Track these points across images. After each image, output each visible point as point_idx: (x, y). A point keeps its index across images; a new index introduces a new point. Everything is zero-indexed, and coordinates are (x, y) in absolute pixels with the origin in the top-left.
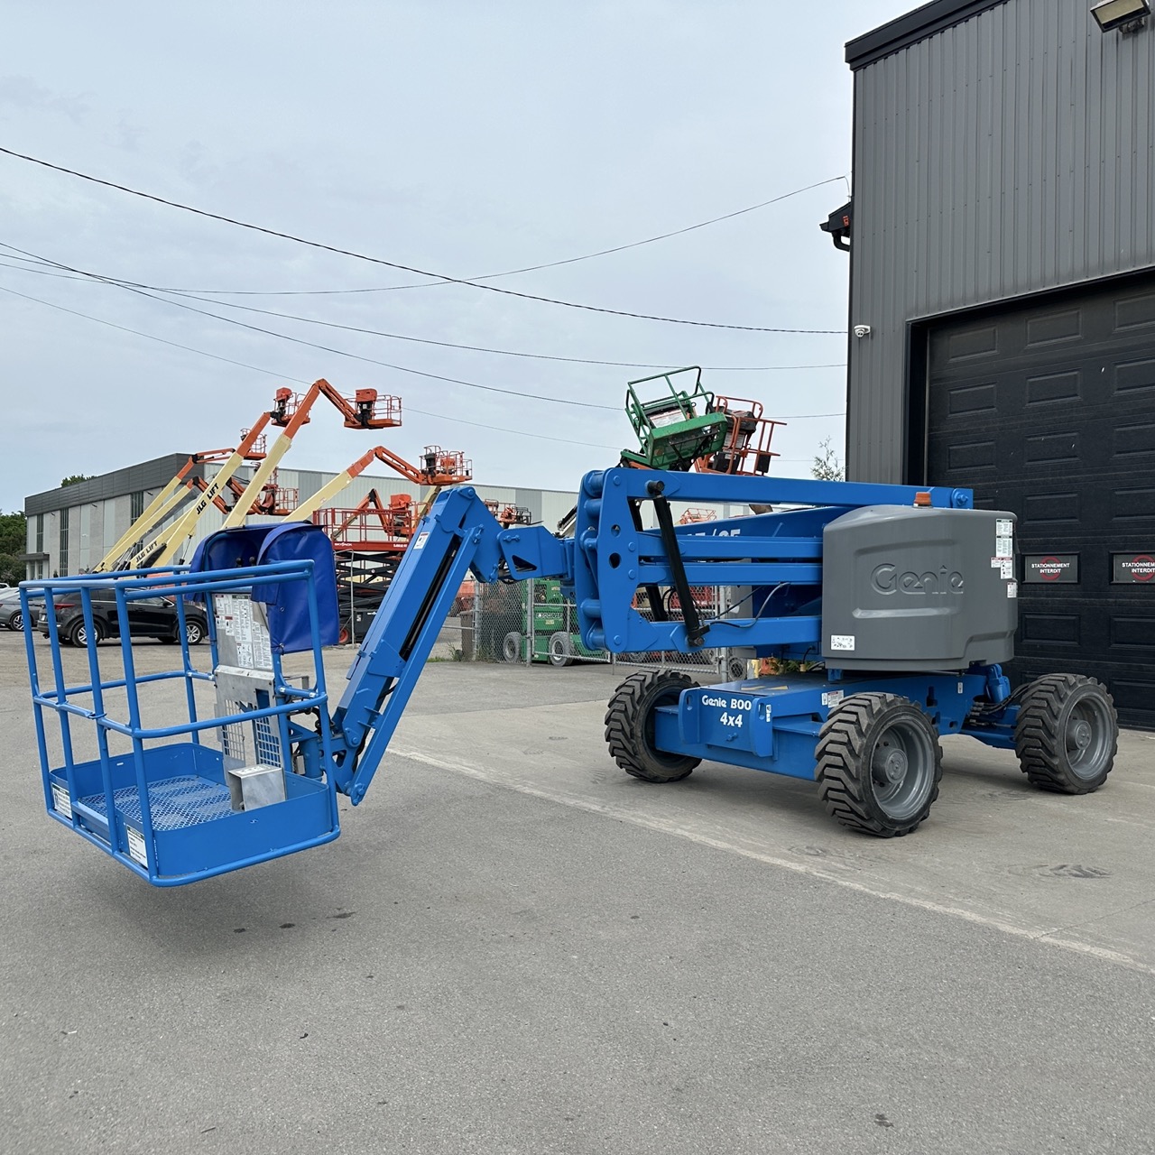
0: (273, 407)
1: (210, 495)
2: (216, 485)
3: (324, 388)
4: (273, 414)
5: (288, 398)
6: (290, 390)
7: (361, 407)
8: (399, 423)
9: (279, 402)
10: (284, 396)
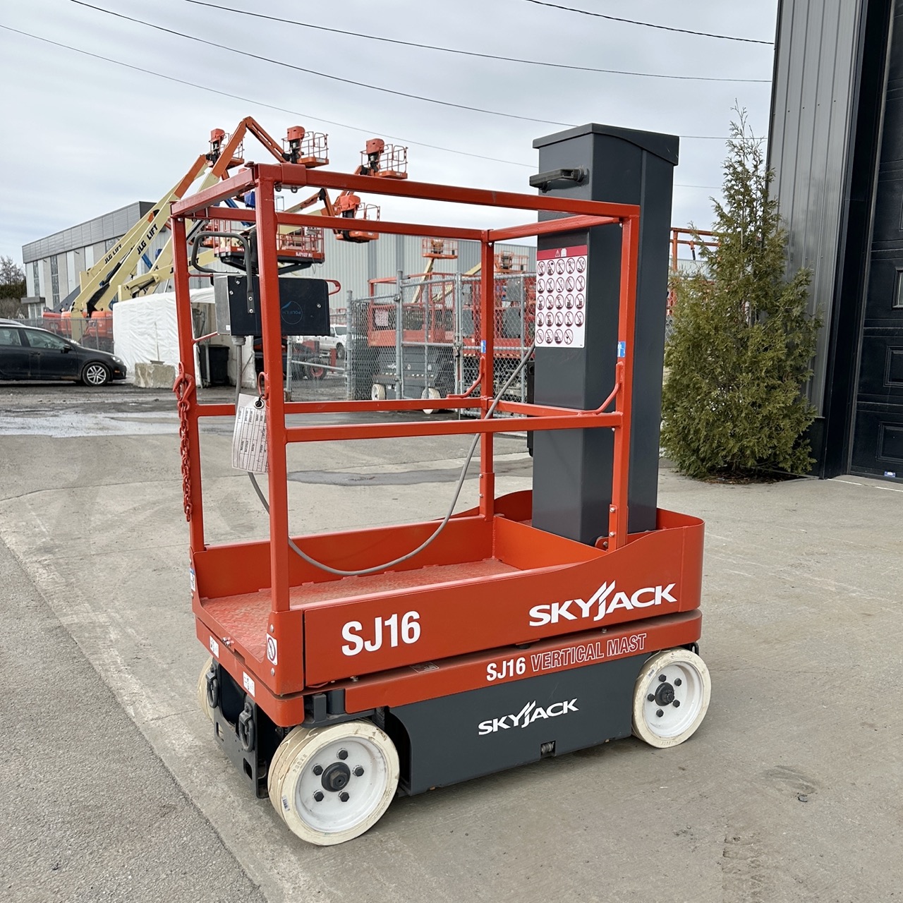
0: (208, 149)
1: (150, 236)
2: (155, 226)
3: (249, 125)
4: (208, 157)
5: (222, 138)
6: (223, 131)
7: (291, 146)
8: (324, 161)
9: (214, 144)
10: (218, 136)
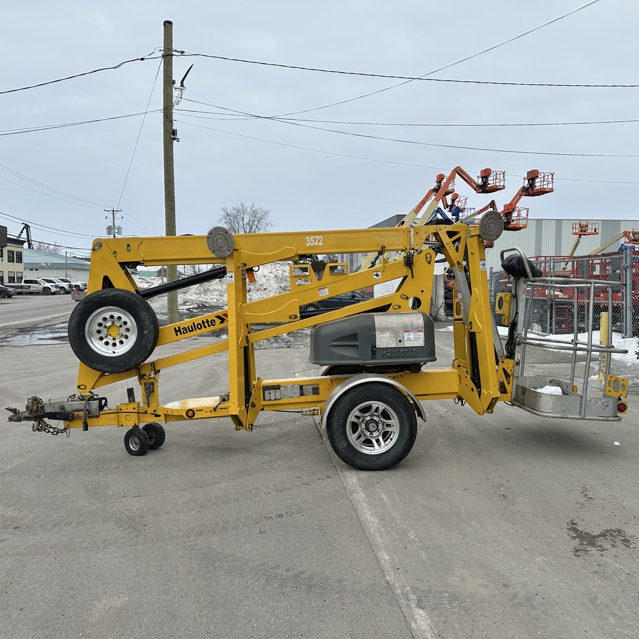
3: (459, 171)
4: (434, 190)
5: (443, 179)
6: (444, 175)
7: (482, 180)
8: (502, 187)
9: (438, 182)
10: (440, 178)
